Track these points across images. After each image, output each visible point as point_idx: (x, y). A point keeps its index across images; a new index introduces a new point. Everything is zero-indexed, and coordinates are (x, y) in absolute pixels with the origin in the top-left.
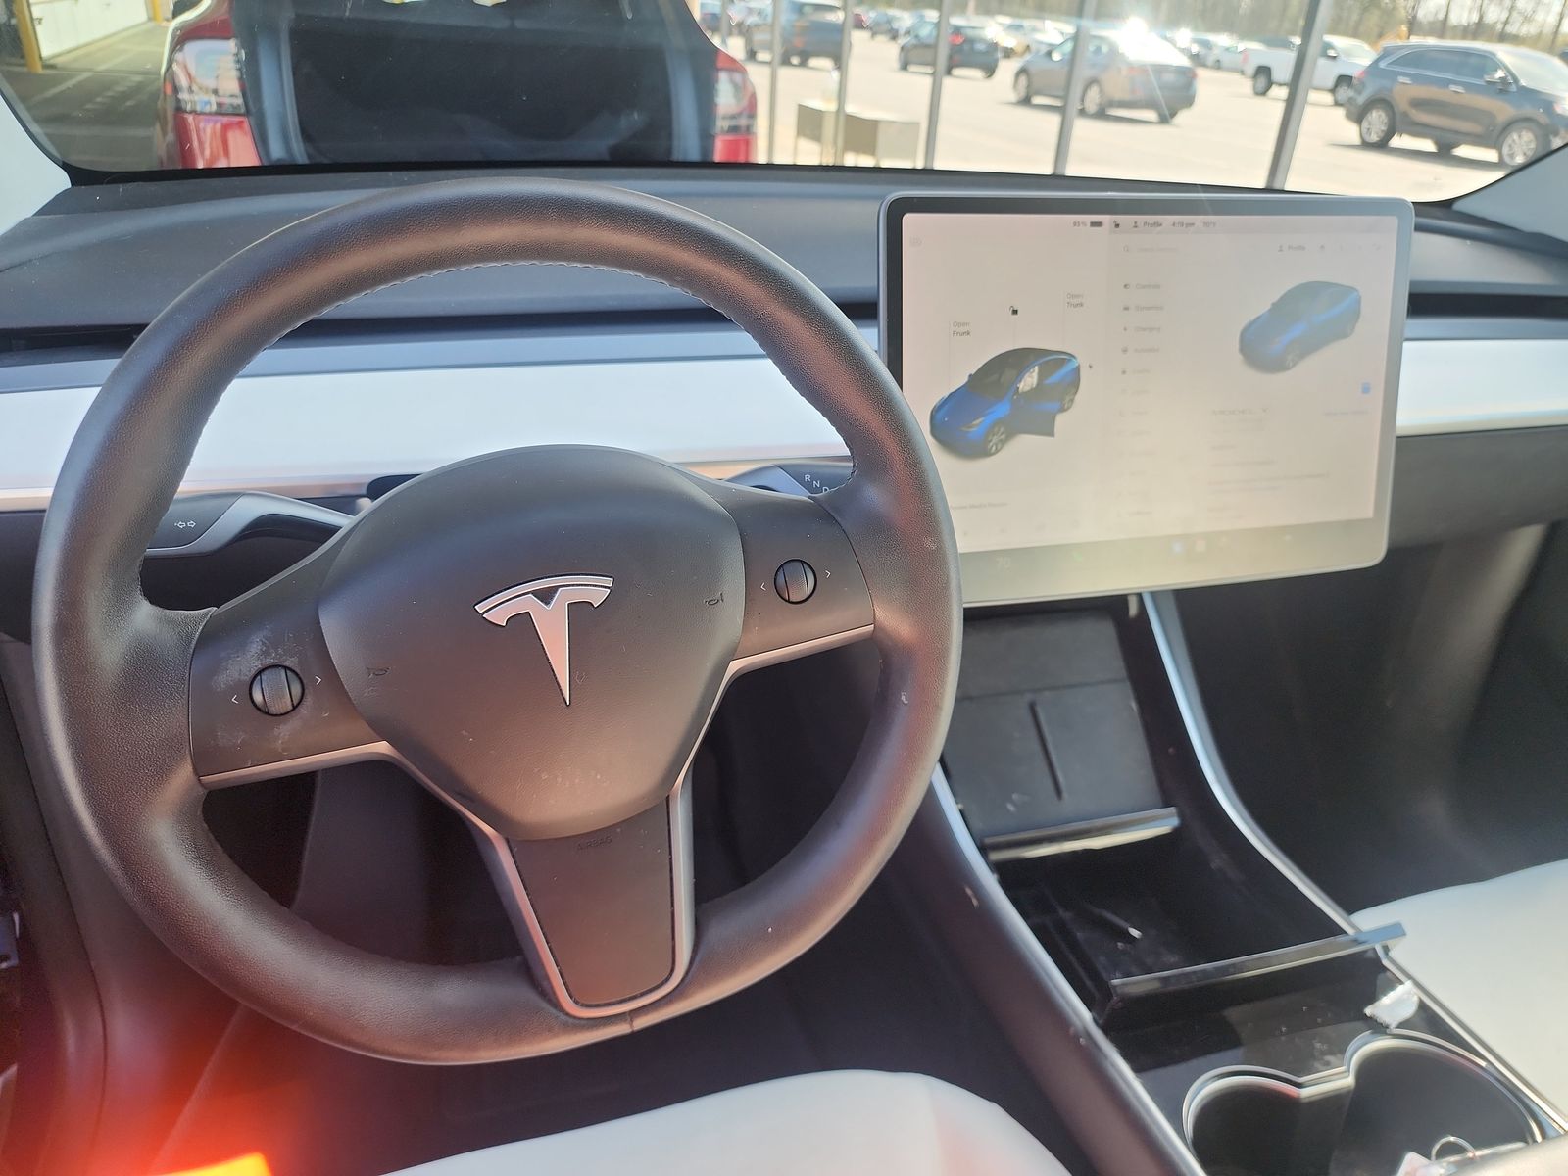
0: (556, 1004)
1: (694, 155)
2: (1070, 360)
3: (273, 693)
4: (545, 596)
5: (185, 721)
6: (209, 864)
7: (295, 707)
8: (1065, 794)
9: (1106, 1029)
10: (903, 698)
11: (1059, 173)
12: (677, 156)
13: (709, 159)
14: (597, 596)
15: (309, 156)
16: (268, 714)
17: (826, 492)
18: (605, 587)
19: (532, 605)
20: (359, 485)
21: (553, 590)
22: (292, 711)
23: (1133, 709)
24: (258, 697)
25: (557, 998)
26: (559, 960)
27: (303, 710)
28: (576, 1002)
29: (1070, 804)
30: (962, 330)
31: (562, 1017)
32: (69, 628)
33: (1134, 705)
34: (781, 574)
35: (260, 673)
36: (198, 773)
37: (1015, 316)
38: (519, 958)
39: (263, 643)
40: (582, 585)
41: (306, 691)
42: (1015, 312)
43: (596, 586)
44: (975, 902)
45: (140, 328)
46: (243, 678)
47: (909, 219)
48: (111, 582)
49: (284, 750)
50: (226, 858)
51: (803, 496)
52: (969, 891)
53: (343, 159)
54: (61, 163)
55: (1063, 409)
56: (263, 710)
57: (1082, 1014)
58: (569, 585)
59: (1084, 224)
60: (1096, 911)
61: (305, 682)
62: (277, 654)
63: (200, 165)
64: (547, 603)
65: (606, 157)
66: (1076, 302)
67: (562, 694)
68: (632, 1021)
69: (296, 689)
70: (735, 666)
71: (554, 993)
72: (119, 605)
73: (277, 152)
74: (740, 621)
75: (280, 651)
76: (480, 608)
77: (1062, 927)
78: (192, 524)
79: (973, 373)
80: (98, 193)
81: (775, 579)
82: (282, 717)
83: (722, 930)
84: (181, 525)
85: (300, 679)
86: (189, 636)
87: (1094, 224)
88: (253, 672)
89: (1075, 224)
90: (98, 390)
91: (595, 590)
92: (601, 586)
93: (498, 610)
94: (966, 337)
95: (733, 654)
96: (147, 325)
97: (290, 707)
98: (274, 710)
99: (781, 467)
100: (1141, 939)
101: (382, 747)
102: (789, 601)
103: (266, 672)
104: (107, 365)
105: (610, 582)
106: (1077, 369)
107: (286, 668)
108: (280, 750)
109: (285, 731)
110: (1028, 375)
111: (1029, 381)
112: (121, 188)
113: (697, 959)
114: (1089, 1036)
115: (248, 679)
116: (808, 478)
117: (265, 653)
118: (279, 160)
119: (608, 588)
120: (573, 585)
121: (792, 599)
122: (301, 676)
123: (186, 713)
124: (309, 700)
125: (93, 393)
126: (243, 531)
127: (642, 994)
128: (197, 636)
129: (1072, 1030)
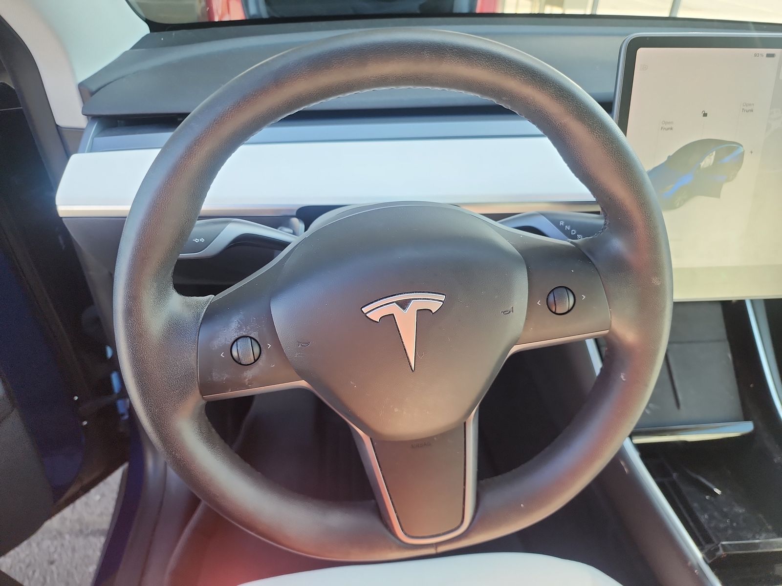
0: (394, 534)
1: (465, 10)
2: (738, 148)
3: (244, 351)
4: (403, 305)
5: (196, 366)
6: (208, 440)
7: (255, 361)
8: (682, 406)
9: (712, 566)
10: (622, 377)
11: (673, 15)
12: (456, 10)
13: (474, 12)
14: (435, 306)
15: (268, 13)
16: (240, 364)
17: (580, 240)
18: (440, 301)
19: (395, 309)
20: (291, 210)
21: (409, 301)
22: (254, 363)
23: (729, 359)
24: (235, 354)
25: (394, 531)
26: (397, 509)
27: (260, 363)
28: (406, 534)
29: (684, 413)
30: (667, 127)
31: (398, 542)
32: (132, 312)
33: (730, 356)
34: (551, 296)
35: (236, 340)
36: (202, 393)
37: (705, 117)
38: (373, 501)
39: (239, 323)
40: (426, 299)
41: (262, 352)
42: (705, 115)
43: (434, 300)
44: (626, 470)
45: (184, 115)
46: (227, 343)
47: (642, 52)
48: (155, 285)
49: (249, 384)
50: (217, 436)
51: (567, 243)
52: (622, 463)
53: (286, 15)
54: (145, 20)
55: (728, 180)
56: (238, 362)
57: (696, 554)
58: (418, 299)
59: (762, 55)
60: (694, 475)
61: (261, 346)
62: (246, 329)
63: (217, 19)
64: (404, 308)
65: (418, 12)
66: (748, 109)
67: (410, 364)
68: (436, 548)
69: (257, 350)
70: (515, 349)
71: (393, 528)
72: (161, 295)
73: (253, 11)
74: (522, 324)
75: (248, 328)
76: (365, 310)
77: (674, 484)
78: (202, 240)
79: (671, 155)
80: (162, 36)
81: (547, 299)
82: (247, 366)
83: (492, 499)
84: (197, 240)
85: (259, 345)
86: (199, 315)
87: (769, 55)
88: (233, 340)
89: (755, 55)
90: (158, 151)
91: (434, 302)
92: (437, 300)
93: (375, 312)
94: (669, 131)
95: (516, 343)
96: (189, 114)
97: (253, 361)
98: (243, 362)
99: (543, 214)
100: (721, 495)
101: (303, 383)
102: (555, 313)
103: (240, 340)
104: (165, 136)
105: (443, 298)
106: (743, 154)
107: (251, 338)
108: (247, 384)
109: (249, 374)
110: (708, 156)
111: (708, 161)
112: (174, 33)
113: (477, 516)
114: (701, 570)
115: (230, 343)
116: (562, 223)
117: (240, 329)
118: (254, 16)
119: (442, 301)
120: (420, 299)
121: (558, 312)
122: (260, 343)
123: (196, 361)
124: (263, 357)
125: (157, 152)
126: (230, 243)
127: (444, 534)
128: (202, 315)
129: (689, 563)
